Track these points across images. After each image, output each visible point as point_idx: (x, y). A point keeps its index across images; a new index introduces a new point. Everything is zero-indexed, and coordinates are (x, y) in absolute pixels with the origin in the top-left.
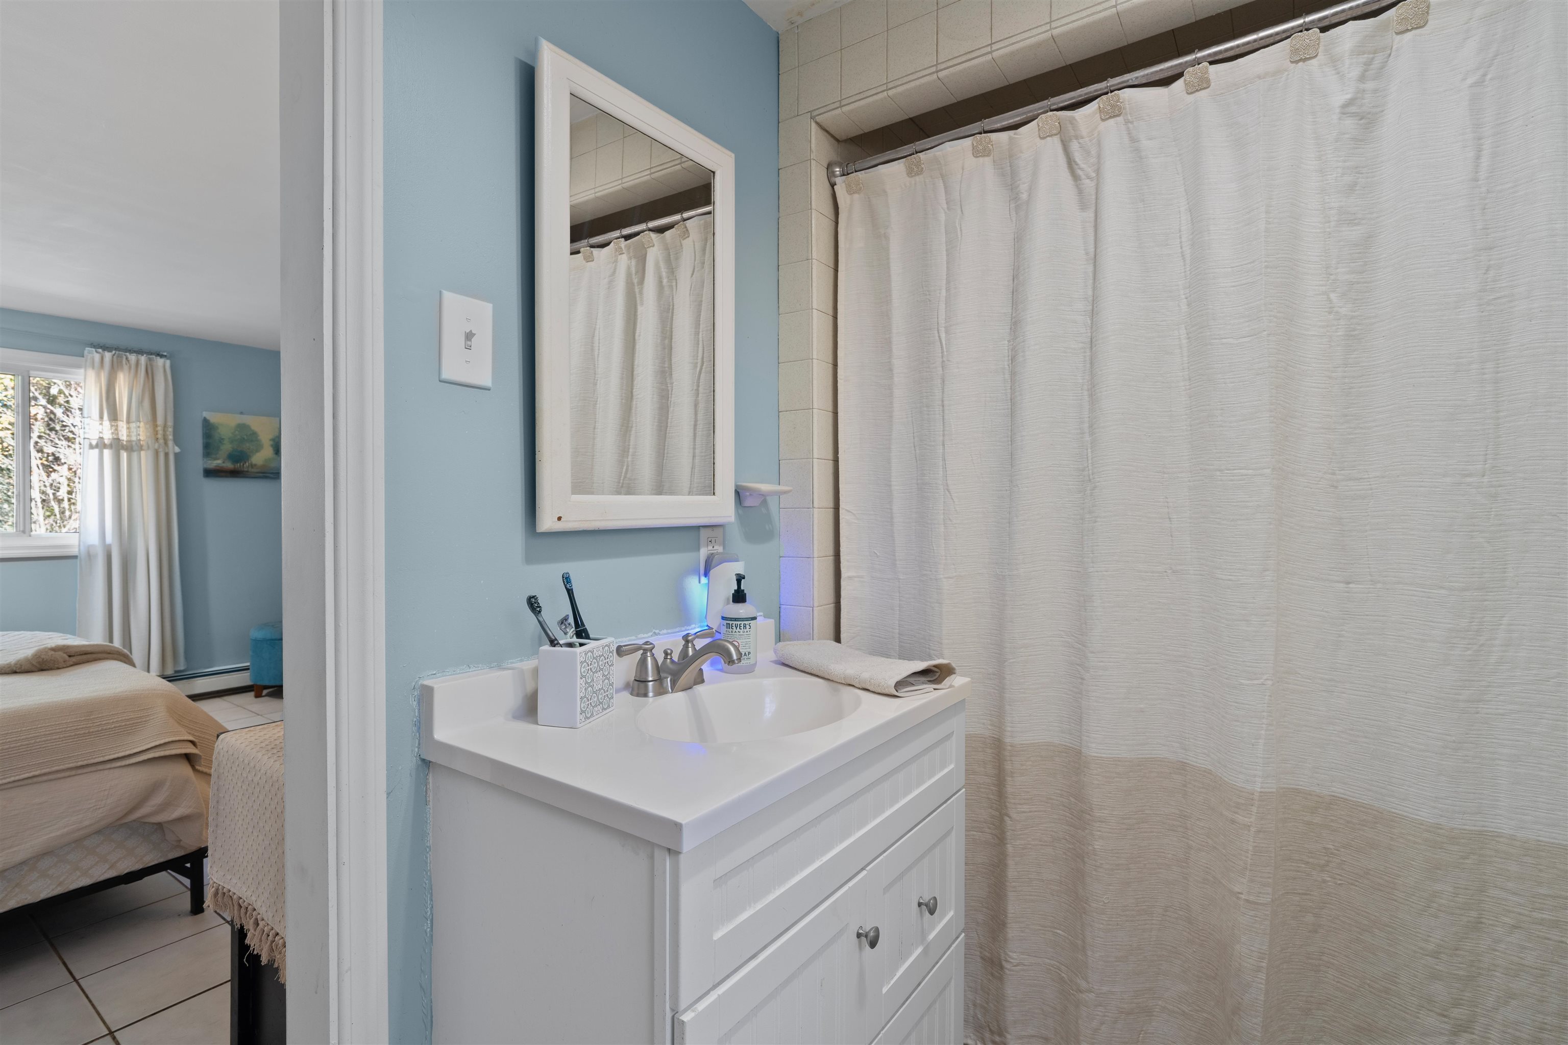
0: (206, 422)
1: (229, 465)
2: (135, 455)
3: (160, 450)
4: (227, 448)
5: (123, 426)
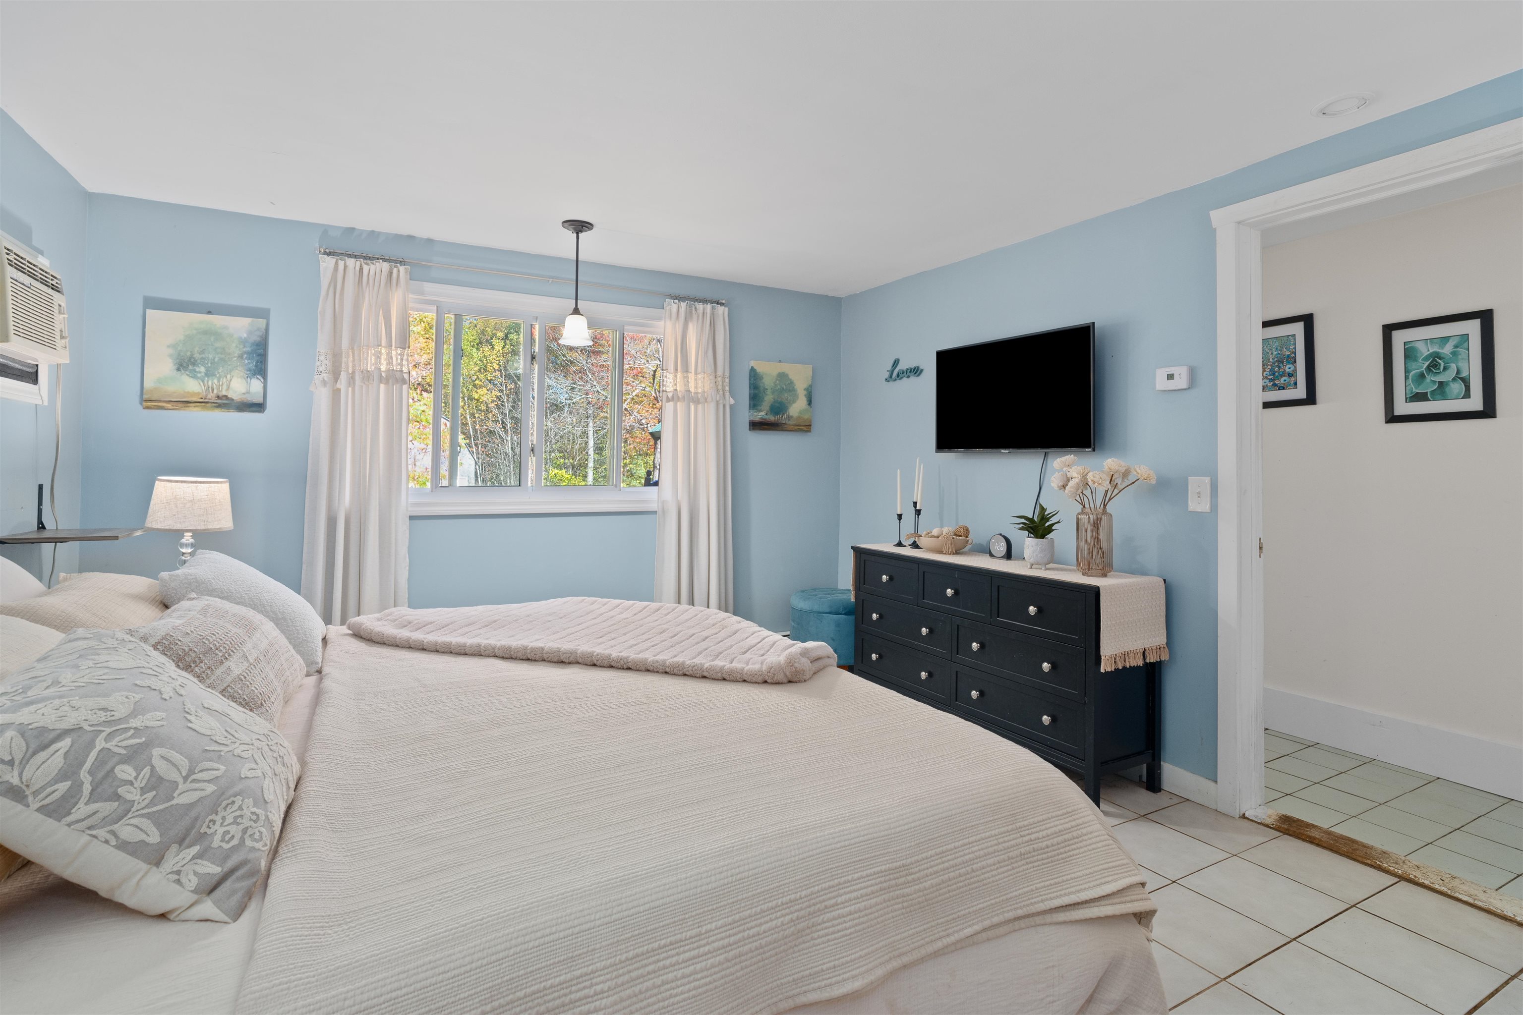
0: (753, 370)
1: (772, 418)
2: (700, 406)
3: (720, 401)
5: (692, 377)
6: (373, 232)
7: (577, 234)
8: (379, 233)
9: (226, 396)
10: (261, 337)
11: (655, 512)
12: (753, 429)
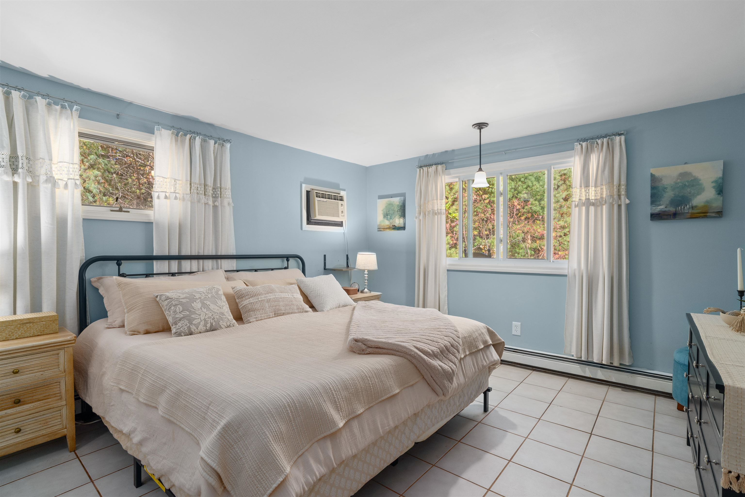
0: (652, 176)
1: (672, 209)
2: (599, 208)
3: (614, 203)
4: (668, 195)
5: (592, 190)
6: (434, 154)
7: (480, 130)
8: (436, 153)
9: (394, 225)
10: (402, 203)
11: (566, 276)
12: (652, 220)
